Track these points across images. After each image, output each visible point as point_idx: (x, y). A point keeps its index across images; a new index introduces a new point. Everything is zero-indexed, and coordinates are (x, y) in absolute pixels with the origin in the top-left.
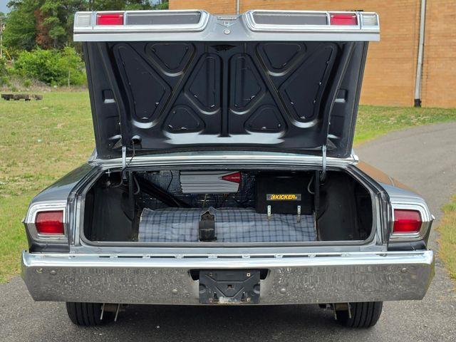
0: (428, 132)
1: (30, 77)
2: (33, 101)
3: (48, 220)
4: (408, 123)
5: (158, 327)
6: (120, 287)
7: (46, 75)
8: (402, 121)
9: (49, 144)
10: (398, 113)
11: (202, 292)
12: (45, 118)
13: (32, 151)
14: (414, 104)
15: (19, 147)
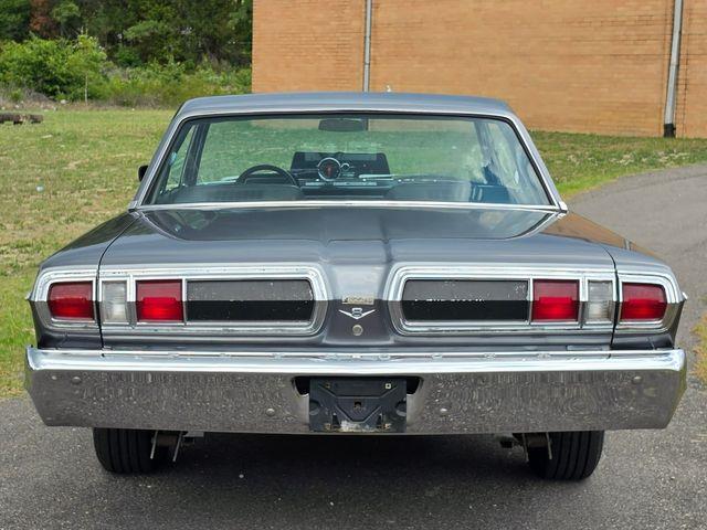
0: (685, 178)
1: (20, 85)
2: (27, 125)
3: (68, 297)
4: (653, 164)
5: (241, 476)
6: (182, 407)
7: (46, 81)
8: (644, 160)
9: (55, 194)
10: (637, 147)
11: (315, 413)
12: (48, 151)
13: (28, 205)
14: (662, 131)
15: (6, 199)
